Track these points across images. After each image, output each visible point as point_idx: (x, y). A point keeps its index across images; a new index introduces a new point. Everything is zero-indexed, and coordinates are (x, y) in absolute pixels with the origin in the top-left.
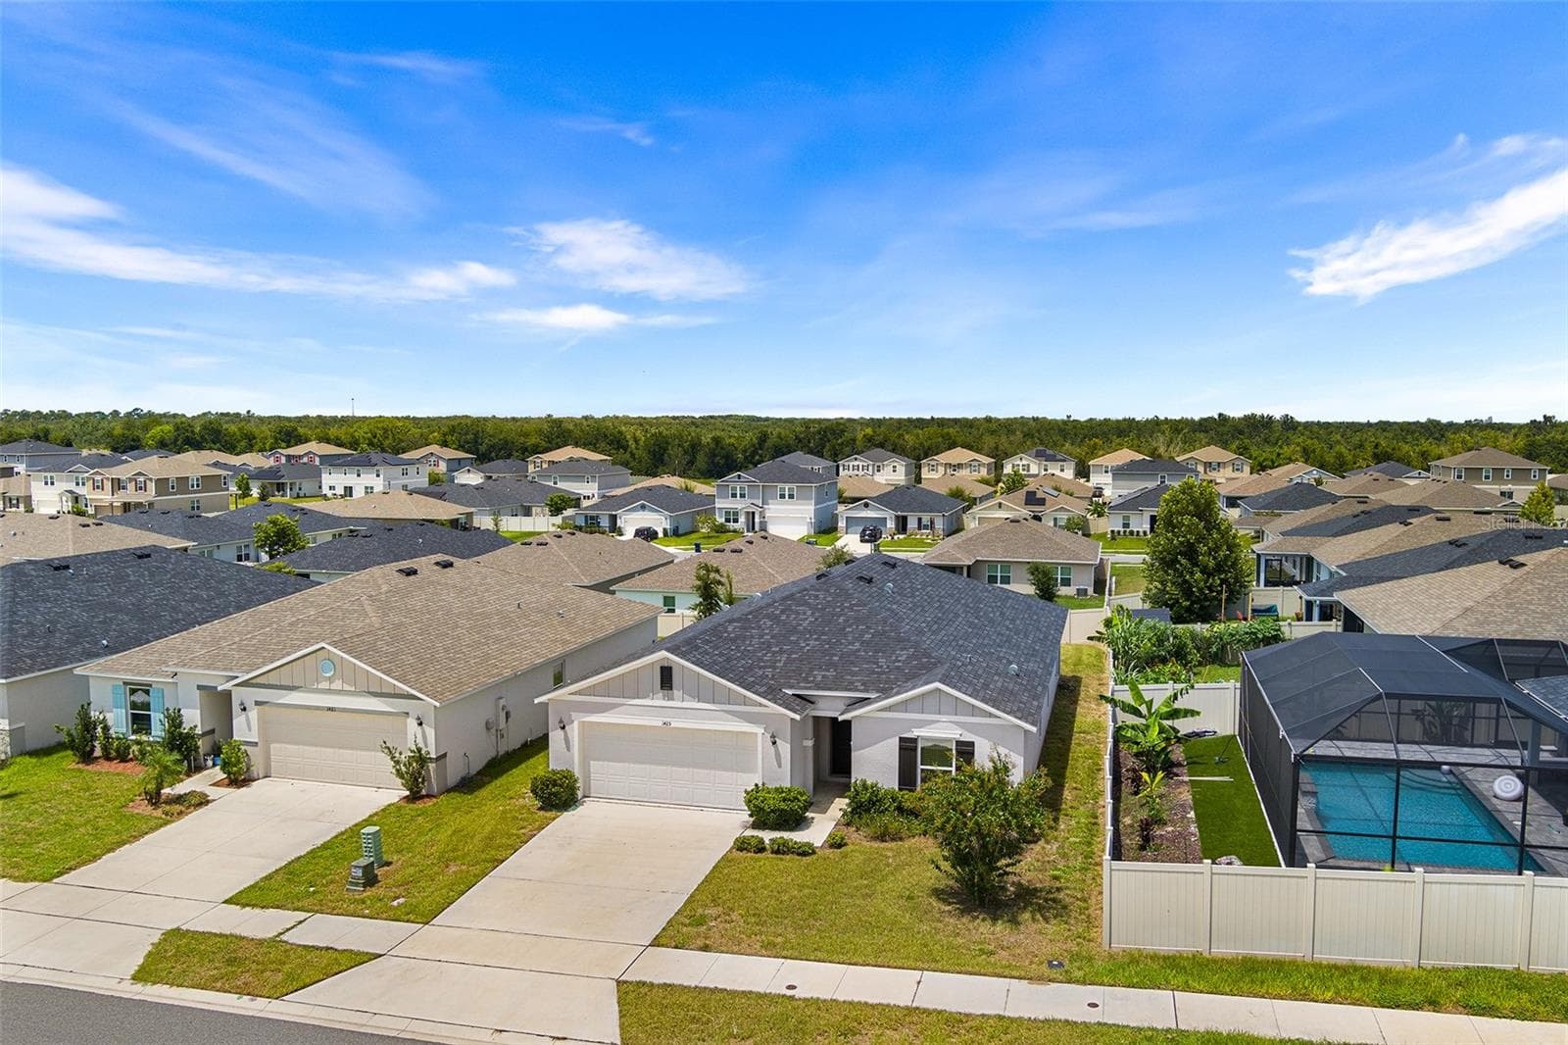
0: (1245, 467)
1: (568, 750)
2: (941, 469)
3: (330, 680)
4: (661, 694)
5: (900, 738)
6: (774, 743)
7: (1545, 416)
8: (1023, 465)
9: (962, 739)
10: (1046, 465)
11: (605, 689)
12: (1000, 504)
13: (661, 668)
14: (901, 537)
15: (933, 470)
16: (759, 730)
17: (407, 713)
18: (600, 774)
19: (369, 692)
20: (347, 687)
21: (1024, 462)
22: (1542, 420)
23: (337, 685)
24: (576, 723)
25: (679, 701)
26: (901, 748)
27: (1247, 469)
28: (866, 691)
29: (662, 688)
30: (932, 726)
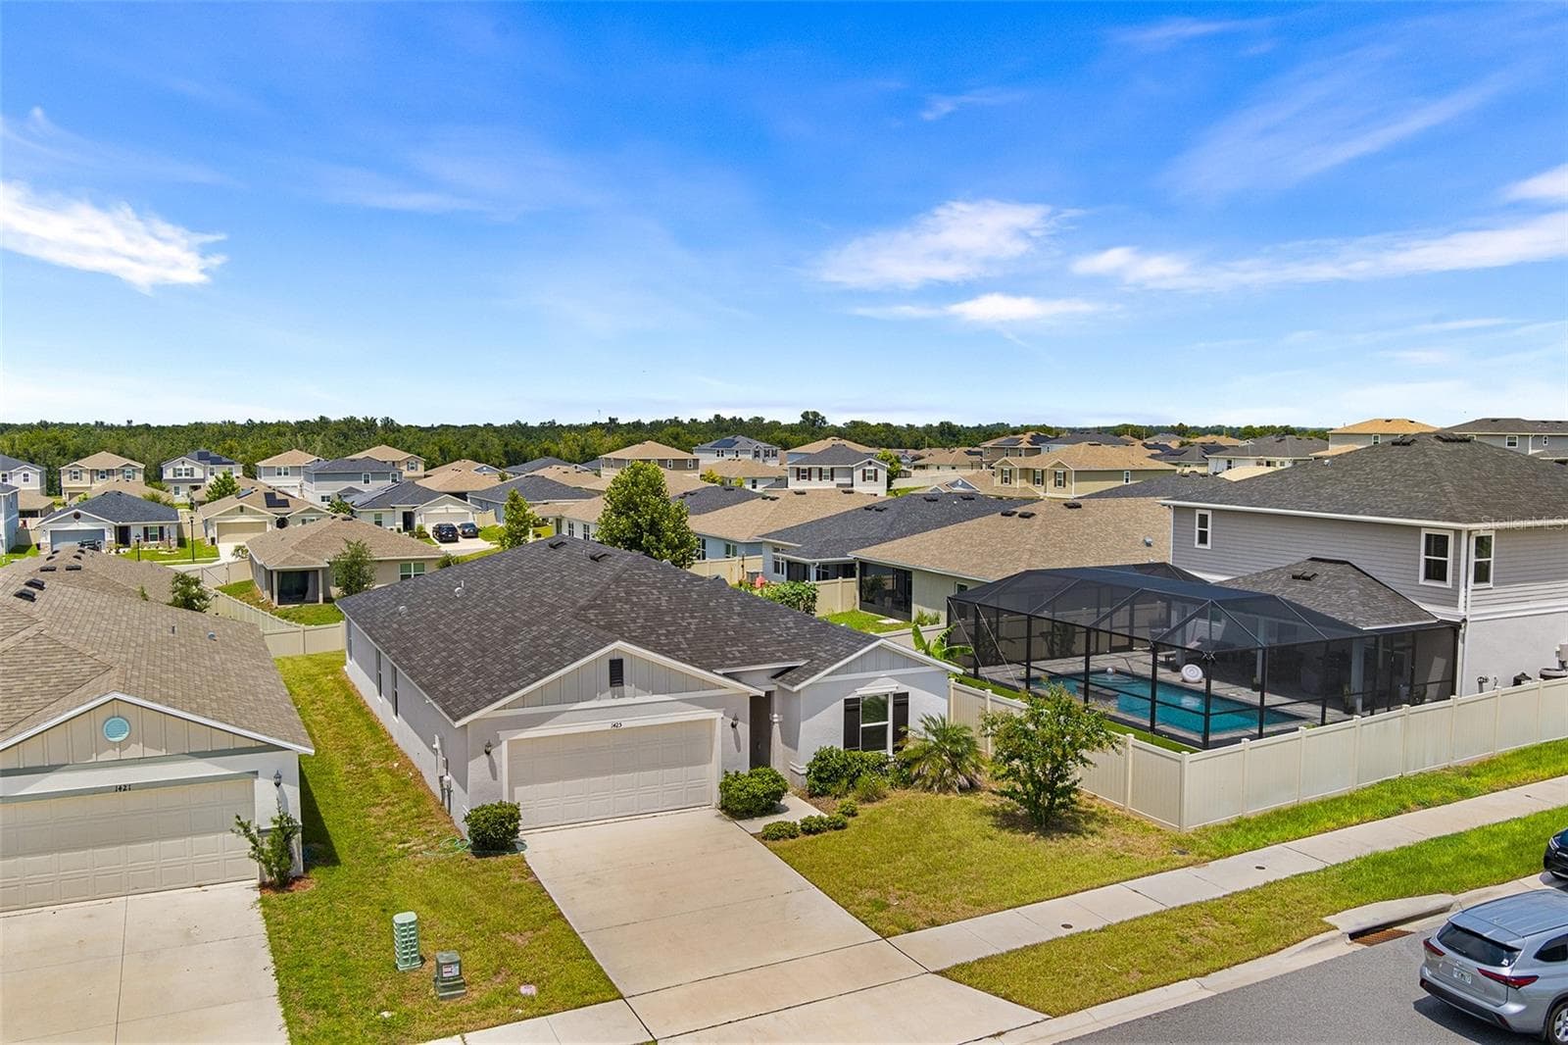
0: (419, 465)
1: (495, 777)
2: (86, 477)
3: (123, 746)
4: (609, 693)
5: (845, 700)
6: (733, 726)
7: (610, 418)
8: (186, 469)
9: (898, 692)
10: (212, 469)
11: (542, 698)
12: (242, 508)
13: (610, 661)
14: (127, 550)
15: (76, 478)
16: (717, 715)
17: (256, 773)
18: (531, 801)
19: (190, 754)
20: (150, 753)
21: (187, 466)
22: (608, 421)
23: (135, 751)
24: (505, 744)
25: (631, 696)
26: (846, 710)
27: (421, 467)
28: (792, 660)
29: (611, 686)
30: (873, 683)
